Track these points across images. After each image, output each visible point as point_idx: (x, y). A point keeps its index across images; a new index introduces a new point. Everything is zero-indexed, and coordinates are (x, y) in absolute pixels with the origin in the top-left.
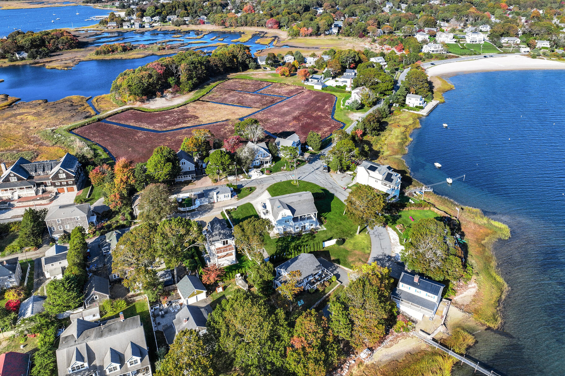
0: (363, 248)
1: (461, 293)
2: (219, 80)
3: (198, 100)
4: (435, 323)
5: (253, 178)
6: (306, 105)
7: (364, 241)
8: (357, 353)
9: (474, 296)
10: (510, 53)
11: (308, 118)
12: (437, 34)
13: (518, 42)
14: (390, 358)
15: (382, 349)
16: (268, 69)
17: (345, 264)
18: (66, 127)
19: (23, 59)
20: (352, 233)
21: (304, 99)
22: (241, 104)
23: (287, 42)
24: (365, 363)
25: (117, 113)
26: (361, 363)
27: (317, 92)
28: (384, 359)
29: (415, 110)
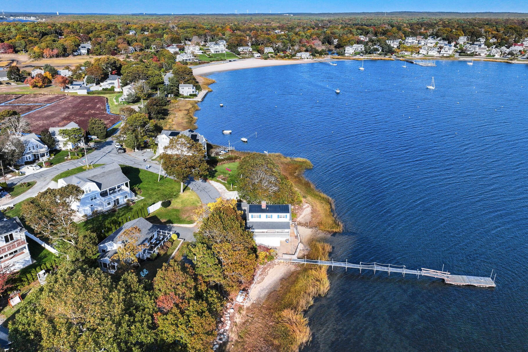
0: (193, 203)
1: (301, 215)
4: (292, 244)
5: (27, 174)
6: (73, 107)
7: (191, 197)
8: (232, 300)
9: (312, 213)
10: (247, 58)
11: (80, 117)
12: (185, 47)
13: (251, 50)
14: (266, 291)
15: (255, 286)
16: (13, 84)
17: (180, 221)
20: (175, 194)
21: (70, 103)
23: (30, 63)
24: (245, 307)
26: (240, 308)
27: (83, 97)
28: (263, 295)
29: (190, 98)
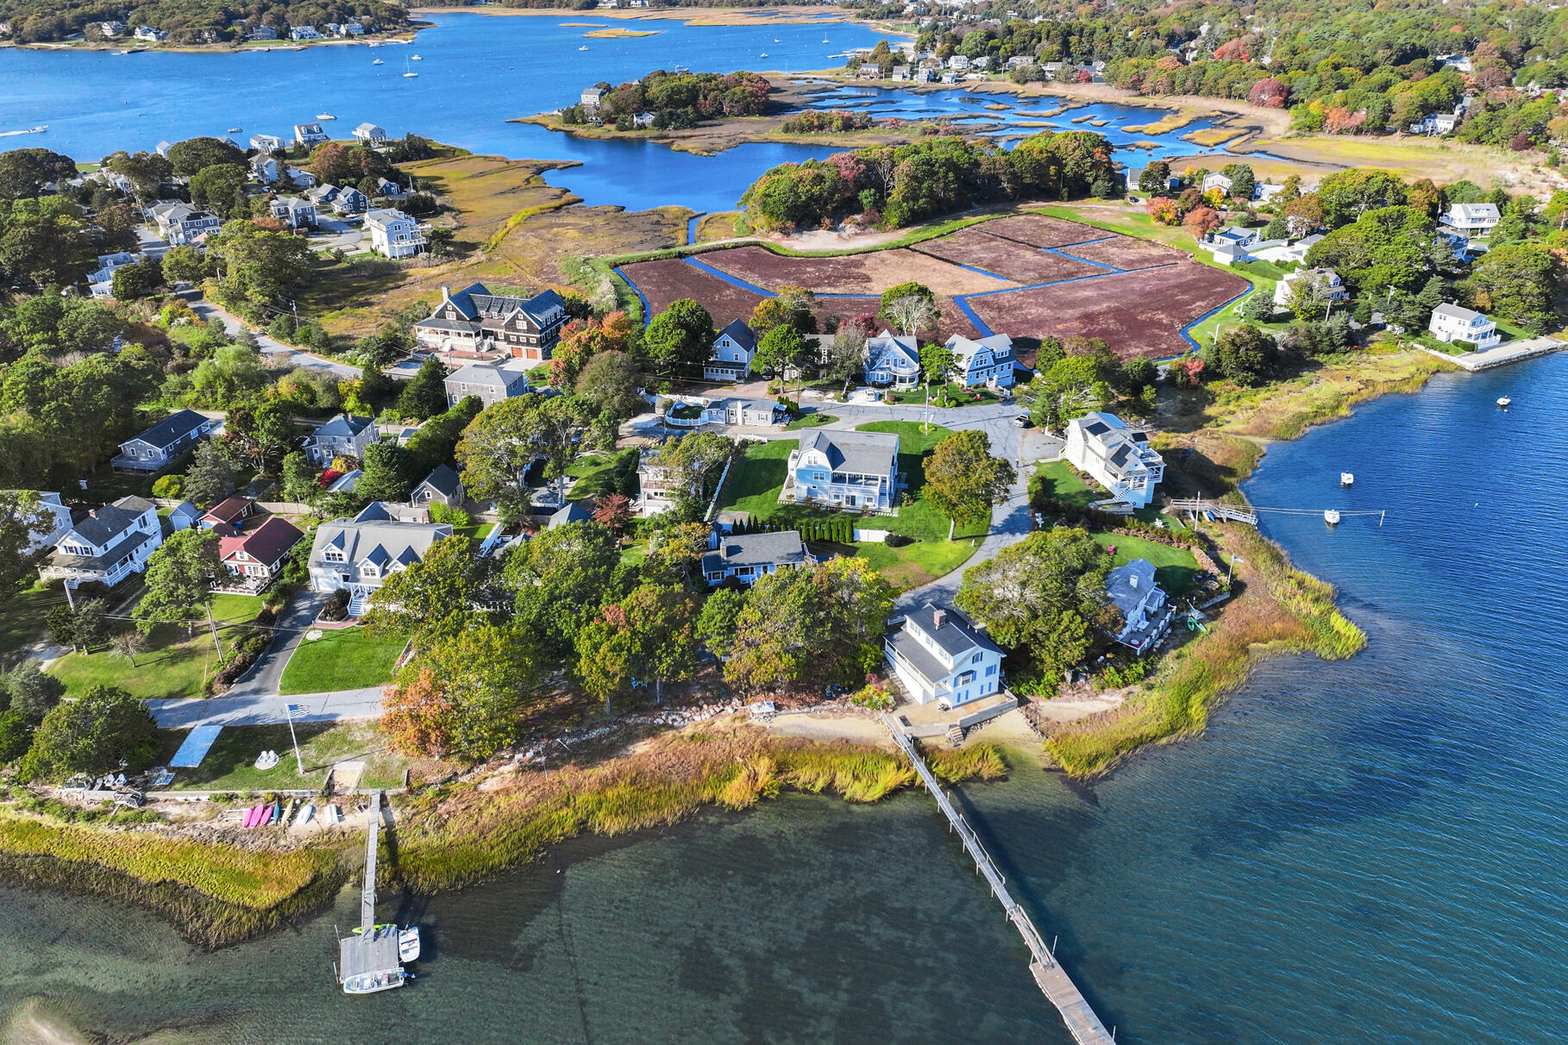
0: (935, 565)
1: (1067, 701)
2: (993, 212)
3: (907, 247)
5: (849, 403)
8: (748, 702)
9: (1093, 715)
11: (1119, 321)
15: (801, 714)
16: (1142, 201)
18: (612, 257)
19: (642, 127)
21: (1160, 279)
22: (993, 269)
23: (1275, 142)
24: (750, 722)
25: (724, 248)
26: (744, 717)
27: (1212, 270)
29: (1447, 352)
